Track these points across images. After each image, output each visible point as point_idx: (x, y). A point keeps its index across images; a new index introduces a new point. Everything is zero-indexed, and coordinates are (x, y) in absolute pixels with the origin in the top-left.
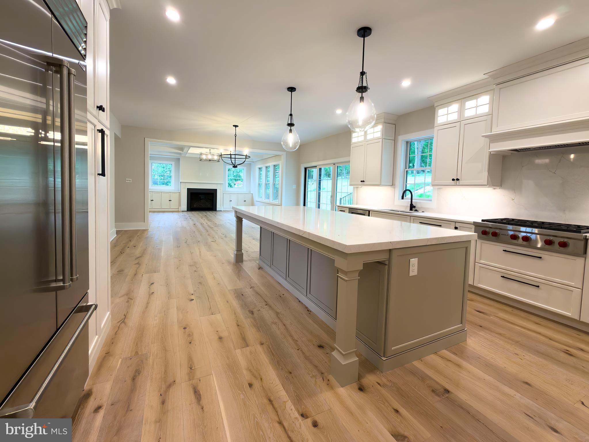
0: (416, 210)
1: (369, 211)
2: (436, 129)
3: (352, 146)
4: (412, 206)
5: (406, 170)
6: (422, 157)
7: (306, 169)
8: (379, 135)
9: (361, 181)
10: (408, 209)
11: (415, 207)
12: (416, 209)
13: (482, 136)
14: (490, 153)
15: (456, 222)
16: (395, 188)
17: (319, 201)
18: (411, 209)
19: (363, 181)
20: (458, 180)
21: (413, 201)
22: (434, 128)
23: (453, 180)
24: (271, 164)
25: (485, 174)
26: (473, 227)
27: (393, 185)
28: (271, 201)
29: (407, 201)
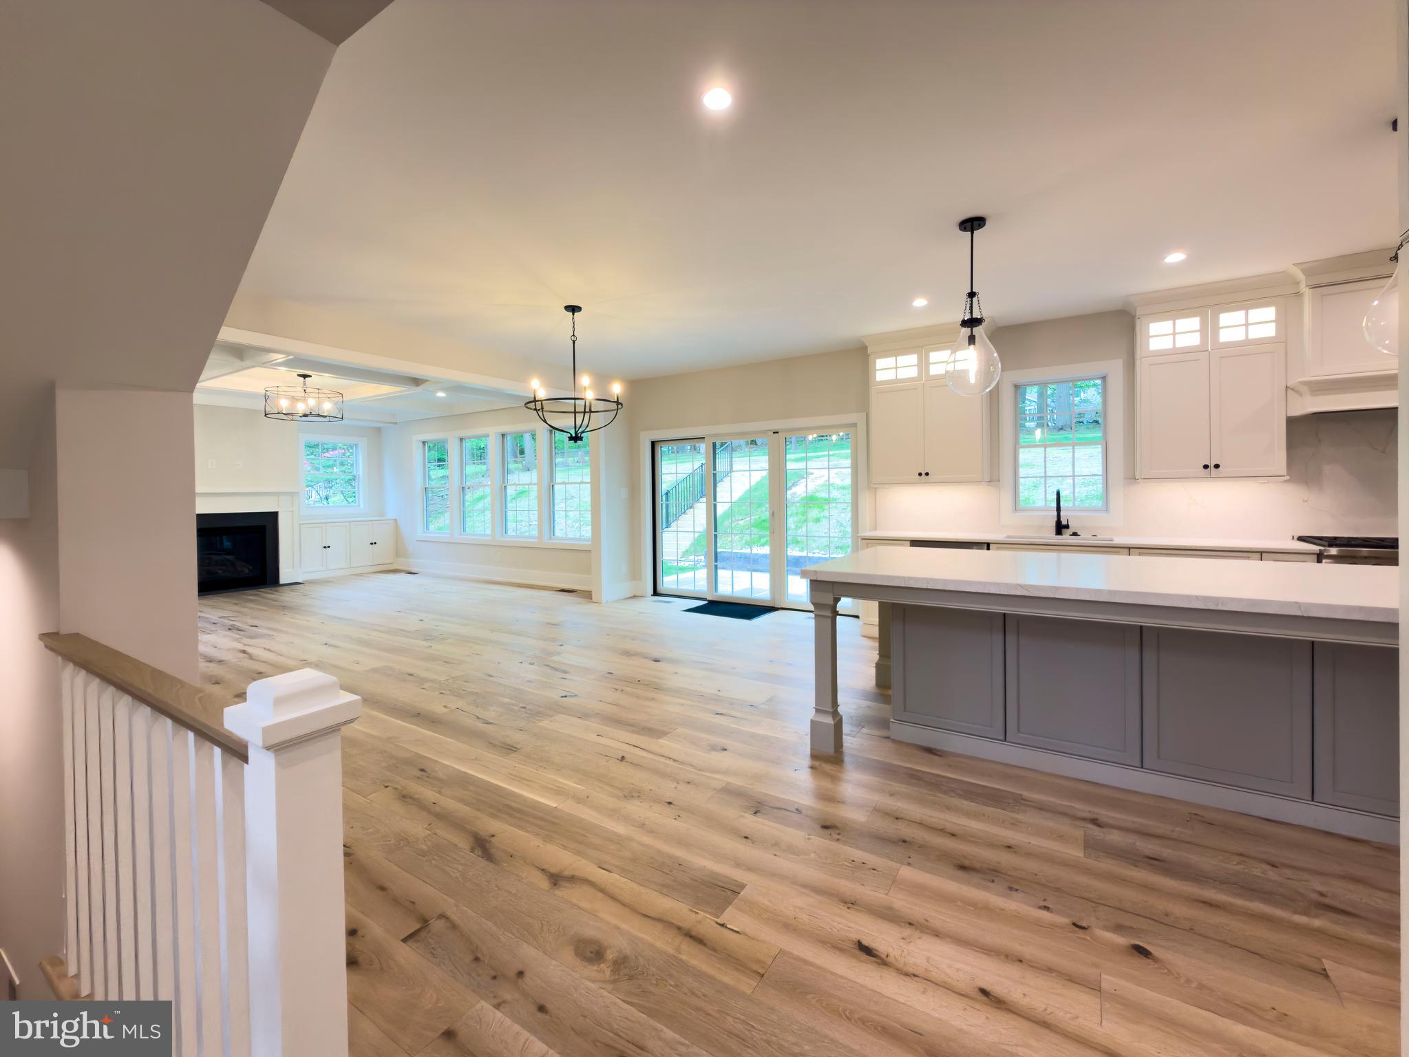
0: (1075, 534)
1: (988, 544)
2: (1144, 362)
4: (1060, 525)
5: (1017, 446)
7: (653, 444)
9: (920, 474)
10: (1049, 535)
11: (1067, 527)
15: (1262, 553)
16: (998, 487)
18: (1059, 533)
19: (926, 474)
20: (1217, 466)
23: (1206, 467)
25: (1280, 456)
27: (992, 480)
28: (499, 538)
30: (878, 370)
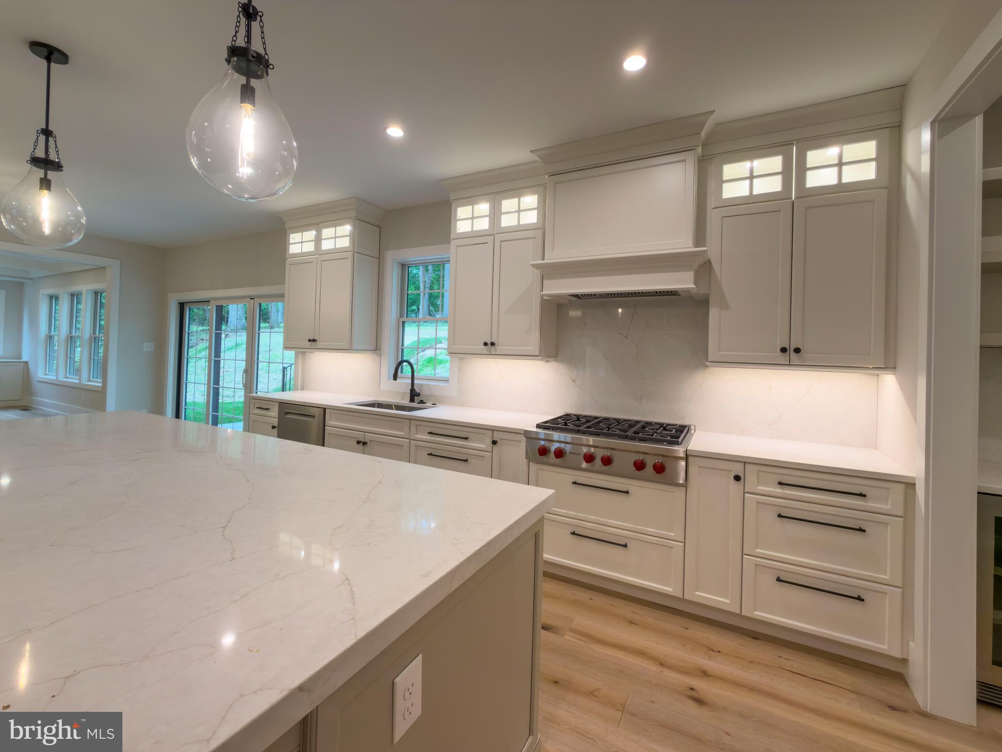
0: (422, 402)
1: (325, 409)
2: (454, 243)
3: (288, 261)
4: (413, 393)
5: (402, 320)
6: (431, 295)
7: (182, 306)
8: (345, 243)
9: (310, 340)
10: (406, 402)
11: (418, 395)
12: (421, 398)
13: (531, 265)
14: (542, 296)
15: (493, 429)
16: (380, 355)
17: (217, 381)
18: (412, 400)
19: (314, 340)
20: (493, 344)
21: (416, 382)
22: (449, 242)
23: (485, 344)
24: (86, 288)
25: (535, 336)
26: (523, 439)
27: (377, 349)
28: (85, 382)
29: (404, 382)
30: (292, 244)
